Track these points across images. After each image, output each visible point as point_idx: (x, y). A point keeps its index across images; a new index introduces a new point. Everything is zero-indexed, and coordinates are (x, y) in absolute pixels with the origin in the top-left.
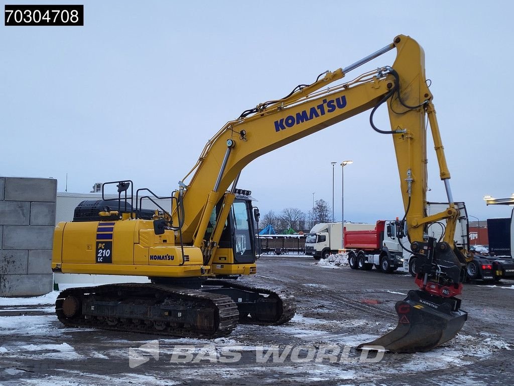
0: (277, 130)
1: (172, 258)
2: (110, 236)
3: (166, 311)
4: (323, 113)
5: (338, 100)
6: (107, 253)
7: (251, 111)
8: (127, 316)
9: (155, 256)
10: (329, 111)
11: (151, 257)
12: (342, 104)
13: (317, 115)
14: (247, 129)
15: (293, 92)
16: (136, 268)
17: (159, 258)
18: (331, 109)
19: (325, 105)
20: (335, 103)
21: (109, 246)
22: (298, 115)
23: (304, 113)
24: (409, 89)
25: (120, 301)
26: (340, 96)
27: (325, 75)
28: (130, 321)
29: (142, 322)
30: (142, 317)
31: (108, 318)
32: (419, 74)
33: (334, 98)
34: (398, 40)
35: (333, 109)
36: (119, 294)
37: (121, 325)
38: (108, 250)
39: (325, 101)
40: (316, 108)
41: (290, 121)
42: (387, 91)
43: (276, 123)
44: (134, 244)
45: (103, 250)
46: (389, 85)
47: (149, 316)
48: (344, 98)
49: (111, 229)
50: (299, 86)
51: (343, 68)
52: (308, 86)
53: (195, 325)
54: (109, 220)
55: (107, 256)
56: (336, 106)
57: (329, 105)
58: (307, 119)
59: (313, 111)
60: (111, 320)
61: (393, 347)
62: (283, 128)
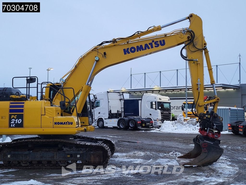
0: (125, 54)
1: (72, 123)
2: (22, 111)
3: (68, 154)
4: (152, 47)
5: (160, 41)
6: (19, 121)
7: (107, 42)
8: (39, 159)
9: (58, 122)
10: (155, 46)
11: (55, 123)
12: (163, 43)
13: (149, 48)
14: (107, 51)
15: (134, 34)
16: (43, 130)
17: (62, 123)
18: (157, 45)
19: (153, 43)
20: (159, 43)
21: (21, 117)
22: (137, 47)
23: (141, 46)
24: (197, 40)
25: (31, 150)
26: (162, 39)
27: (153, 28)
28: (39, 162)
29: (49, 162)
30: (50, 159)
31: (22, 161)
32: (202, 33)
33: (158, 40)
34: (191, 16)
35: (158, 46)
36: (30, 146)
37: (31, 165)
38: (21, 120)
39: (153, 41)
40: (148, 44)
41: (133, 50)
42: (187, 40)
43: (124, 50)
44: (41, 115)
45: (15, 119)
46: (188, 37)
47: (55, 158)
48: (164, 41)
49: (23, 106)
50: (138, 32)
51: (161, 26)
52: (143, 32)
53: (90, 161)
54: (20, 101)
55: (19, 123)
56: (160, 44)
57: (155, 43)
58: (143, 50)
59: (146, 45)
60: (25, 163)
61: (199, 164)
62: (129, 53)
